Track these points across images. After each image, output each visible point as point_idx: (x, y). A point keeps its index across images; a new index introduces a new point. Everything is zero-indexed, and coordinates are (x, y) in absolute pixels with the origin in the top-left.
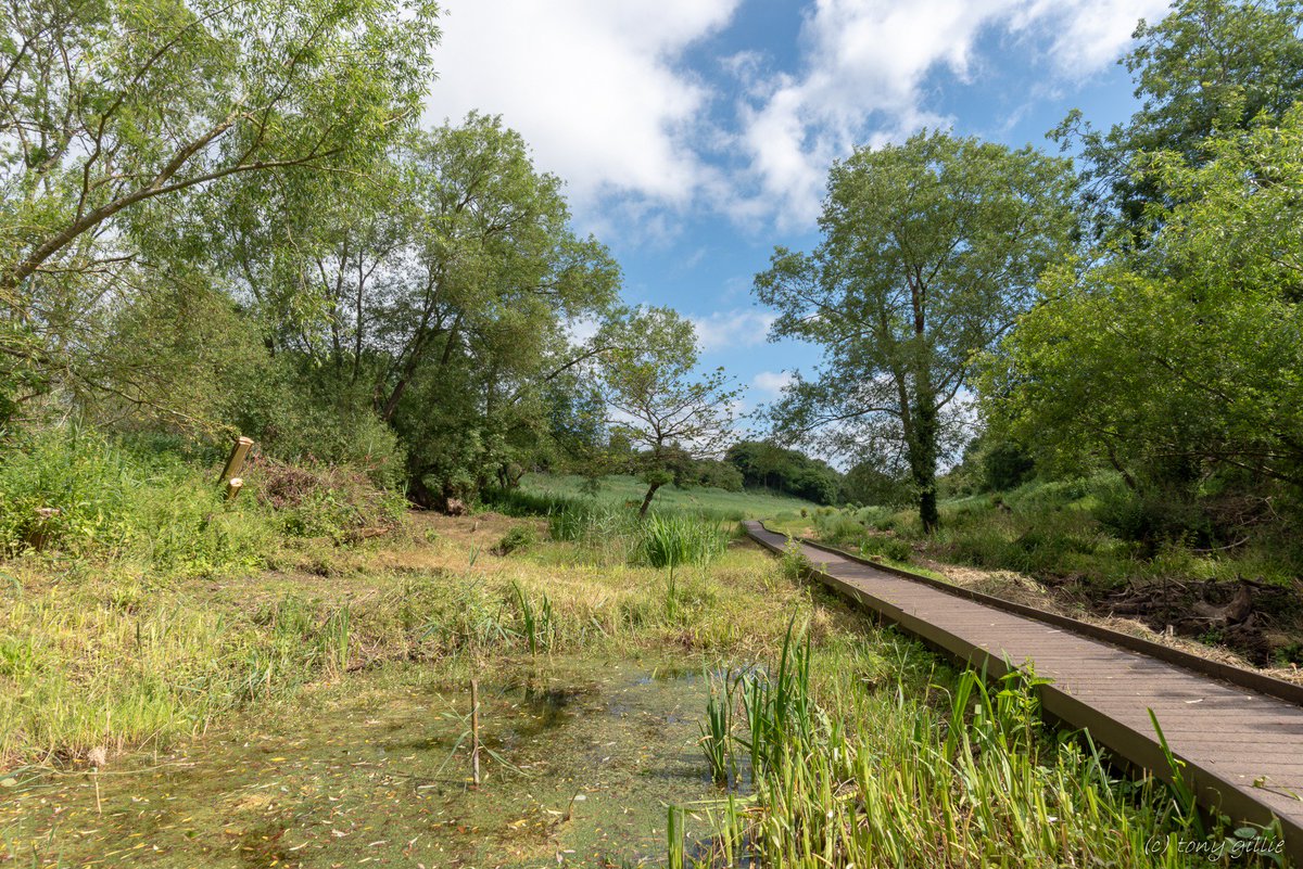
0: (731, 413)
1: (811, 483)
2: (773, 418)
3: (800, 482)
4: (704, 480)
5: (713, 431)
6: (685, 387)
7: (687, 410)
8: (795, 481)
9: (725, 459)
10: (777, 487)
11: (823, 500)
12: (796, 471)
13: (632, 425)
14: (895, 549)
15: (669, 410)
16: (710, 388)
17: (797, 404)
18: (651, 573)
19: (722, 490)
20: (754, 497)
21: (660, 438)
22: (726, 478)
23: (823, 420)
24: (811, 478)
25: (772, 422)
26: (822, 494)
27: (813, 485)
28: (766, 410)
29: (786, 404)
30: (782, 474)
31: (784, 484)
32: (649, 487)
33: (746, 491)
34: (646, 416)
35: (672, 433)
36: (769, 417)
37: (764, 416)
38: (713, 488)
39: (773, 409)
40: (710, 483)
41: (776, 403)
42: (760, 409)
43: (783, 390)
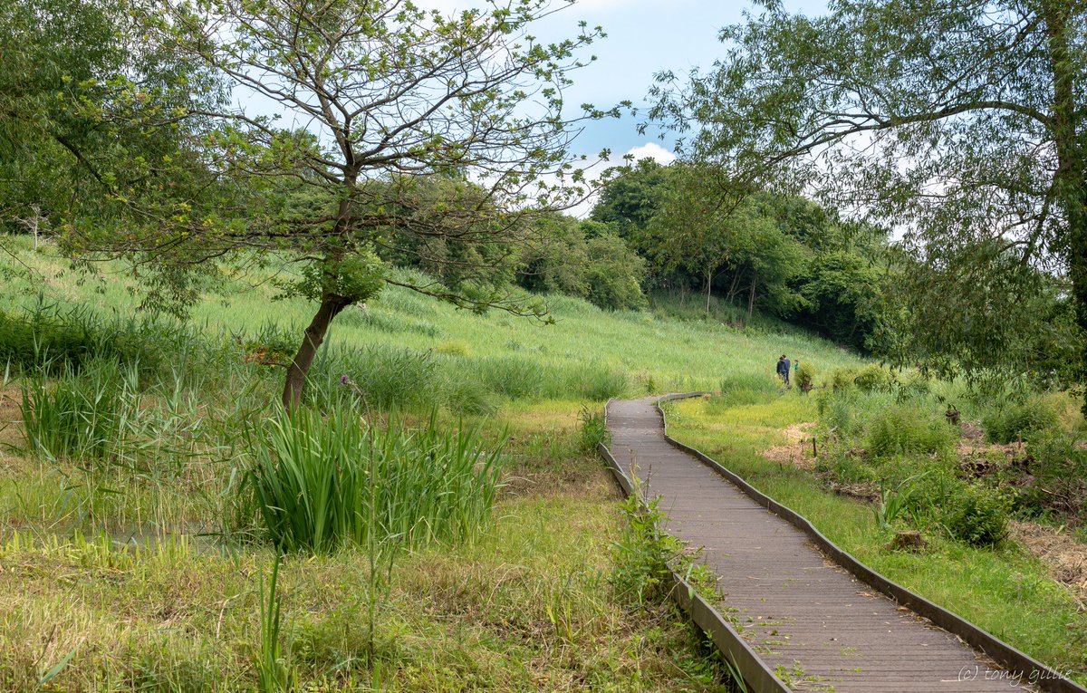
0: (558, 103)
1: (839, 291)
2: (701, 116)
3: (807, 288)
4: (532, 279)
5: (507, 154)
6: (428, 23)
7: (433, 89)
8: (795, 284)
9: (599, 214)
10: (743, 299)
11: (870, 342)
12: (798, 256)
13: (277, 126)
14: (970, 511)
15: (379, 88)
16: (503, 27)
17: (769, 78)
18: (258, 563)
19: (583, 303)
20: (675, 326)
21: (355, 164)
22: (597, 268)
23: (840, 128)
24: (839, 277)
25: (696, 127)
26: (869, 326)
27: (843, 298)
28: (680, 90)
29: (736, 76)
30: (758, 263)
31: (763, 289)
32: (316, 305)
33: (652, 307)
34: (315, 101)
35: (387, 152)
36: (688, 112)
37: (674, 109)
38: (557, 298)
39: (700, 89)
40: (550, 281)
41: (707, 71)
42: (663, 86)
43: (727, 34)
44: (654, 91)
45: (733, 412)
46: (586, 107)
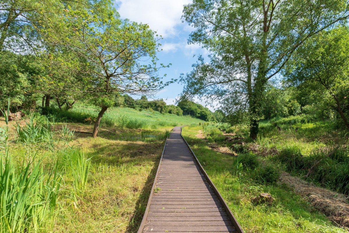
4: (170, 112)
8: (199, 114)
9: (178, 106)
10: (193, 115)
11: (206, 120)
12: (199, 110)
19: (176, 115)
20: (186, 118)
21: (109, 76)
22: (177, 111)
24: (203, 113)
26: (206, 118)
27: (204, 115)
28: (185, 77)
29: (194, 75)
30: (195, 111)
31: (195, 114)
33: (183, 116)
36: (186, 81)
37: (184, 80)
38: (173, 114)
39: (188, 76)
40: (172, 113)
41: (189, 73)
42: (182, 76)
43: (193, 66)
44: (180, 77)
45: (192, 128)
46: (161, 64)
